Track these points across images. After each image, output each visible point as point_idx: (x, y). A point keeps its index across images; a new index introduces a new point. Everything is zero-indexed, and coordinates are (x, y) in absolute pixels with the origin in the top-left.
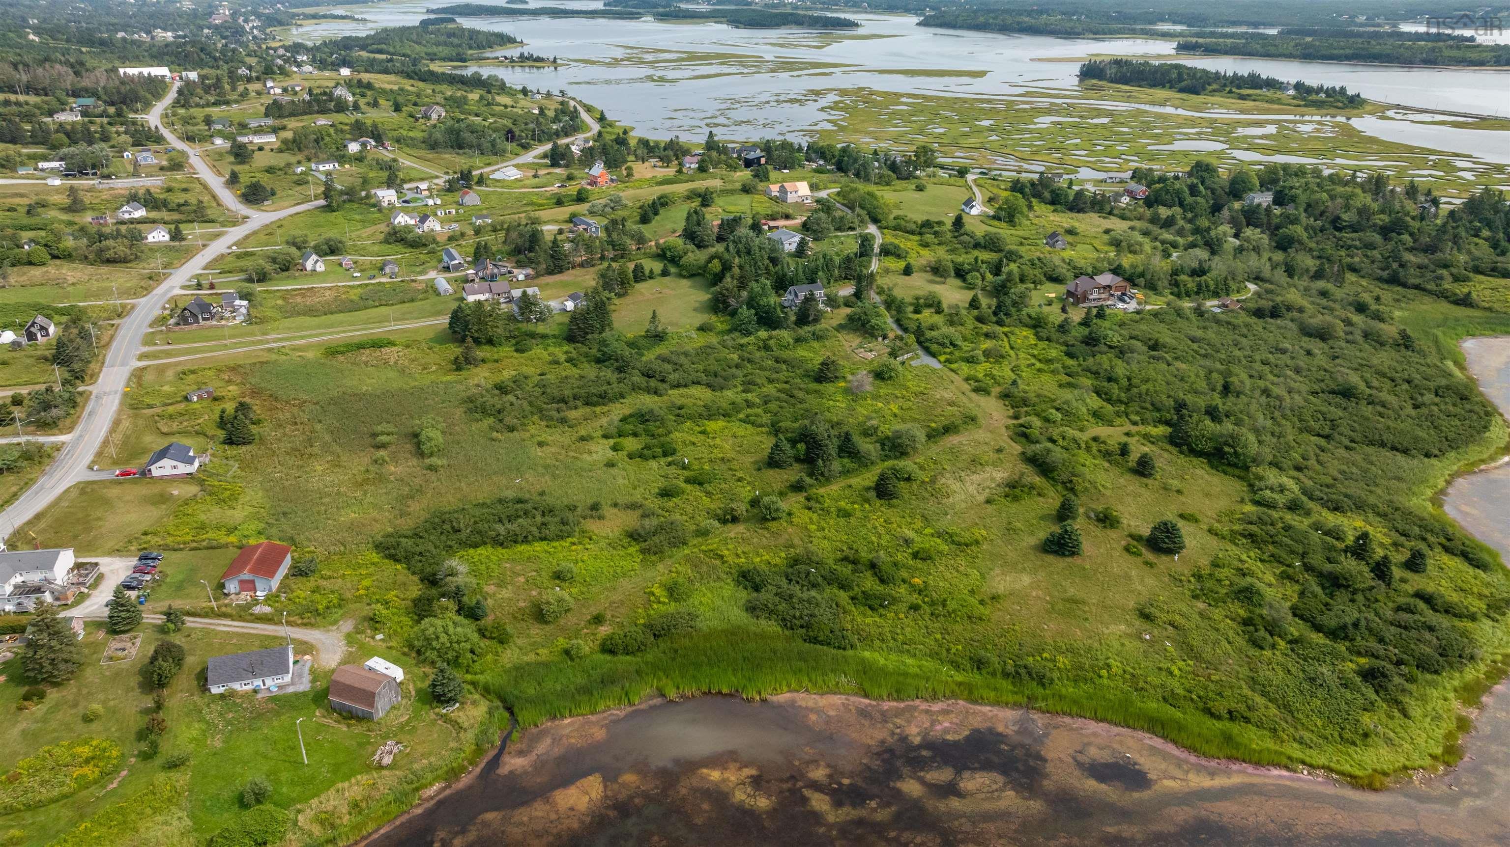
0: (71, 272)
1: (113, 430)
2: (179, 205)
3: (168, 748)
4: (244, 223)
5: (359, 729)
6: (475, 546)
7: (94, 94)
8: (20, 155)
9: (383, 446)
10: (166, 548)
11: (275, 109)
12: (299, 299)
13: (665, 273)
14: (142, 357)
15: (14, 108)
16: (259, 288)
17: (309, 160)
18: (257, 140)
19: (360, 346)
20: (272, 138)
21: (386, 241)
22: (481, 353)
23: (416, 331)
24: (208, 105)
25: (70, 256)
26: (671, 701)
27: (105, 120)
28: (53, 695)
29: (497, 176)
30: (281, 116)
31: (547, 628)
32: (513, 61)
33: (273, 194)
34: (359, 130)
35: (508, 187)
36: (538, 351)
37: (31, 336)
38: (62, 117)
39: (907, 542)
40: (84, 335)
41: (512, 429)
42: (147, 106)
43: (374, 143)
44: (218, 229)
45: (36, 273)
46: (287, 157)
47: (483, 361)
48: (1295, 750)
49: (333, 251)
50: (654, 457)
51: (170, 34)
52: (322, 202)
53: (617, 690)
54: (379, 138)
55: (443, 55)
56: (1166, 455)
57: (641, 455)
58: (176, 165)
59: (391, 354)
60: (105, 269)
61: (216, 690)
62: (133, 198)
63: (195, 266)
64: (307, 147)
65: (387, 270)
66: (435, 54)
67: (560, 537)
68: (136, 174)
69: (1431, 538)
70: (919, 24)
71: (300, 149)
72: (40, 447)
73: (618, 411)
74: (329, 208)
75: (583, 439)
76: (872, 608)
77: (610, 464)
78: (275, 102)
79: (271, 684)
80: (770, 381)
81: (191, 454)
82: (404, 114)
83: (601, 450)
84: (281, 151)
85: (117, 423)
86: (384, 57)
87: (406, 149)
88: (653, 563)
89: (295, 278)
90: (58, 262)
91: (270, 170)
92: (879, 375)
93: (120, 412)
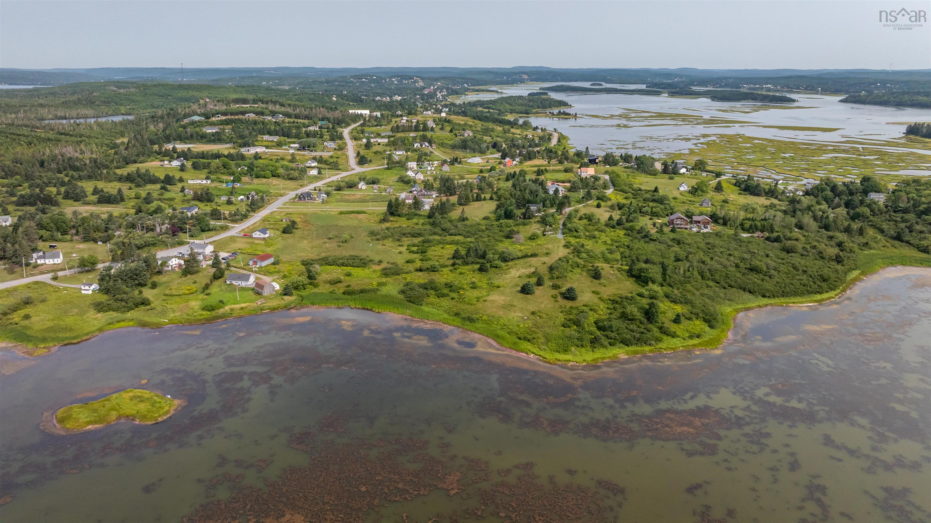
0: (275, 181)
1: (252, 225)
2: (331, 163)
3: (207, 292)
4: (351, 171)
5: (258, 296)
6: (330, 265)
7: (328, 120)
8: (285, 141)
9: (330, 239)
10: (241, 253)
11: (397, 129)
12: (347, 197)
13: (491, 198)
14: (280, 208)
15: (296, 124)
16: (334, 192)
17: (395, 150)
18: (380, 141)
19: (353, 212)
20: (386, 140)
21: (398, 181)
22: (392, 219)
23: (379, 210)
24: (373, 126)
25: (279, 176)
26: (351, 308)
27: (326, 130)
28: (189, 276)
29: (470, 161)
30: (398, 132)
31: (331, 286)
32: (553, 114)
33: (370, 161)
34: (424, 139)
35: (471, 166)
36: (415, 220)
37: (248, 198)
38: (311, 128)
39: (473, 283)
40: (262, 198)
41: (378, 240)
42: (348, 125)
43: (427, 144)
44: (339, 172)
45: (264, 180)
46: (388, 148)
47: (391, 221)
48: (535, 350)
49: (374, 183)
50: (417, 253)
51: (400, 98)
52: (387, 166)
53: (336, 301)
54: (430, 143)
55: (517, 111)
56: (619, 275)
57: (413, 252)
58: (341, 148)
59: (361, 216)
60: (288, 182)
61: (228, 282)
62: (314, 159)
63: (319, 184)
64: (397, 144)
65: (388, 191)
66: (515, 110)
67: (358, 266)
68: (323, 151)
69: (701, 315)
70: (841, 101)
71: (394, 145)
72: (228, 226)
73: (420, 239)
74: (388, 169)
75: (399, 246)
76: (438, 297)
77: (400, 253)
78: (397, 126)
79: (243, 284)
80: (489, 236)
81: (268, 232)
82: (453, 134)
83: (403, 249)
84: (387, 145)
85: (255, 223)
86: (487, 110)
87: (441, 149)
88: (382, 277)
89: (352, 191)
90: (274, 178)
91: (376, 153)
92: (533, 238)
93: (259, 221)
